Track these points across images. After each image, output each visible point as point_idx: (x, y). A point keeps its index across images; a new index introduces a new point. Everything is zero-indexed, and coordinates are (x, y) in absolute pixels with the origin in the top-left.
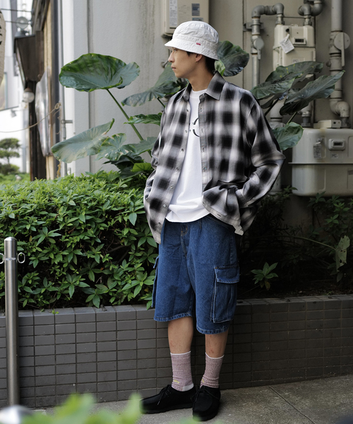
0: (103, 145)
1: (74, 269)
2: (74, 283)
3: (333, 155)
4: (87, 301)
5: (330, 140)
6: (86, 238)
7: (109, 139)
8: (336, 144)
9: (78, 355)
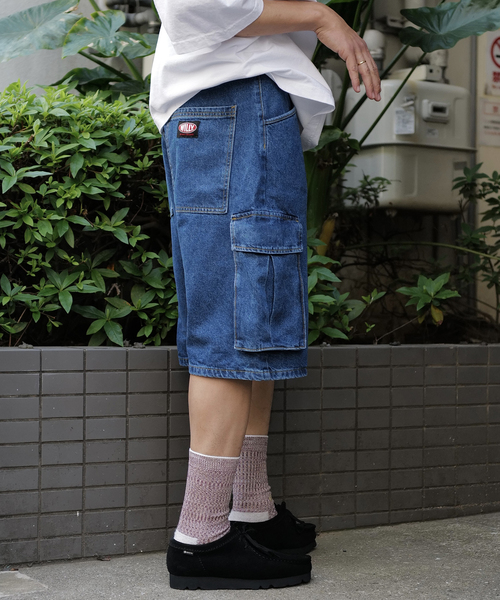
0: (73, 31)
1: (66, 257)
2: (63, 290)
3: (430, 131)
4: (88, 333)
5: (425, 101)
6: (95, 191)
7: (84, 21)
8: (436, 109)
9: (88, 444)
